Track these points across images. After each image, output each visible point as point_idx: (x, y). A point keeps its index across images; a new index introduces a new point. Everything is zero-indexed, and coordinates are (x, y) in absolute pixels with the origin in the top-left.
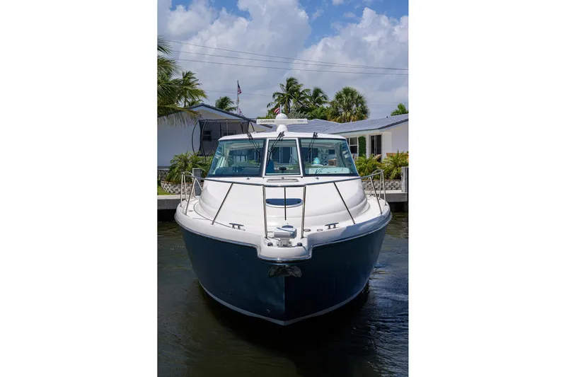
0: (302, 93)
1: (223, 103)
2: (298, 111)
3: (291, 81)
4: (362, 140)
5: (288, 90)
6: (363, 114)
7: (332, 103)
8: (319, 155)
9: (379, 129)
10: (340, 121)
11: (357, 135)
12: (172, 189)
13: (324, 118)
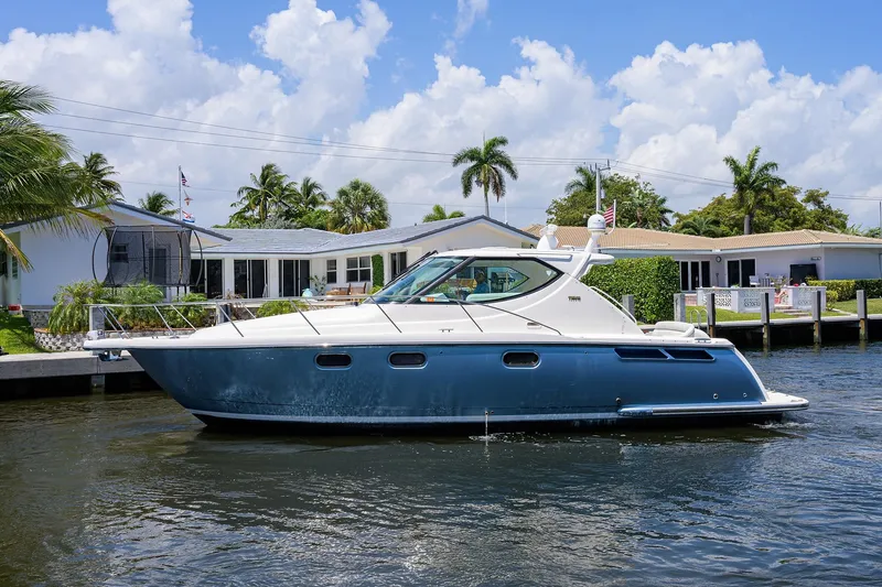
0: (286, 189)
1: (155, 204)
2: (281, 216)
3: (268, 171)
4: (378, 260)
5: (263, 183)
6: (380, 221)
7: (333, 204)
8: (312, 284)
9: (402, 242)
10: (346, 232)
11: (370, 252)
12: (54, 344)
13: (322, 227)
